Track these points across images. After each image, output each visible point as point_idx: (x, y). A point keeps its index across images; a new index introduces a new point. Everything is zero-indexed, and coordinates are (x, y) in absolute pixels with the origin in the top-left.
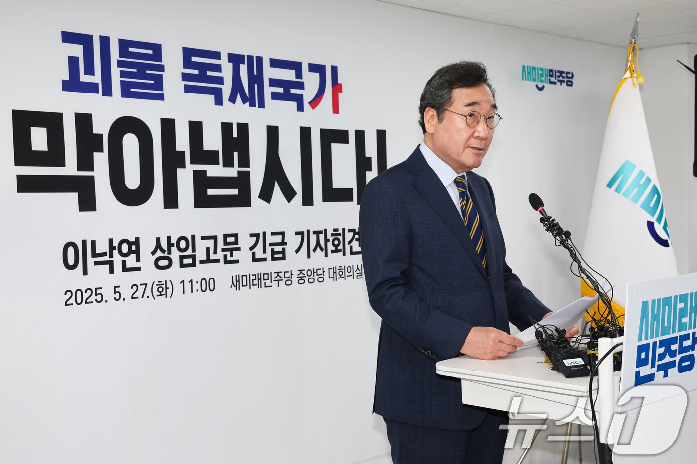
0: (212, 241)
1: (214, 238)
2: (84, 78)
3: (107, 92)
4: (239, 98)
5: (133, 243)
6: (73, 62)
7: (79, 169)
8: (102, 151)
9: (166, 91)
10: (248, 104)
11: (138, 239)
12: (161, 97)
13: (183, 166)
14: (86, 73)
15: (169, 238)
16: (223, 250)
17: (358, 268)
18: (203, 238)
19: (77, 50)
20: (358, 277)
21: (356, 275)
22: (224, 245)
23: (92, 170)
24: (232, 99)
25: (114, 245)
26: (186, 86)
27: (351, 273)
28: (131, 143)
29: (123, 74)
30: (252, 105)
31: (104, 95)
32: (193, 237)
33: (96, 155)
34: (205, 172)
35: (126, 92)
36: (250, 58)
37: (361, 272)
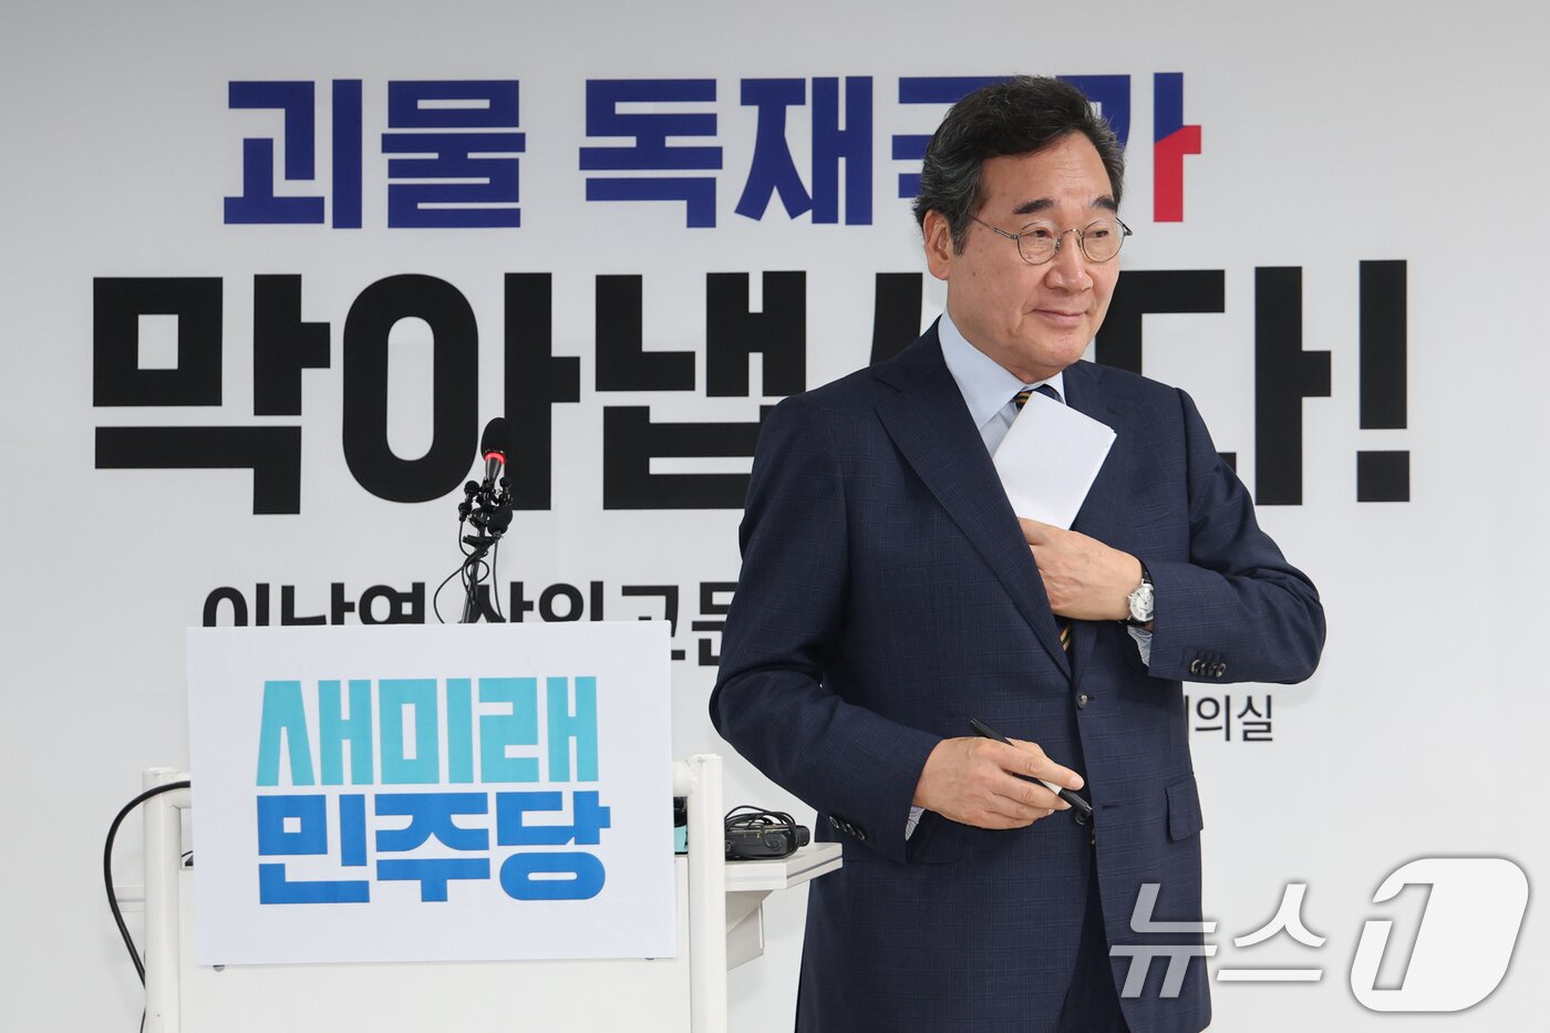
0: (661, 600)
1: (671, 594)
2: (284, 187)
3: (348, 215)
4: (776, 202)
5: (405, 597)
6: (257, 153)
7: (258, 412)
8: (325, 363)
9: (526, 203)
10: (808, 214)
11: (419, 588)
12: (511, 219)
13: (573, 396)
14: (290, 175)
15: (517, 588)
16: (697, 626)
17: (1250, 706)
18: (628, 591)
19: (270, 123)
20: (1250, 735)
21: (1237, 727)
22: (703, 612)
23: (297, 411)
24: (752, 205)
25: (347, 599)
26: (590, 182)
27: (1220, 720)
28: (411, 343)
29: (395, 169)
30: (825, 215)
31: (337, 224)
32: (597, 588)
33: (309, 376)
34: (645, 411)
35: (404, 211)
36: (825, 87)
37: (1264, 719)
